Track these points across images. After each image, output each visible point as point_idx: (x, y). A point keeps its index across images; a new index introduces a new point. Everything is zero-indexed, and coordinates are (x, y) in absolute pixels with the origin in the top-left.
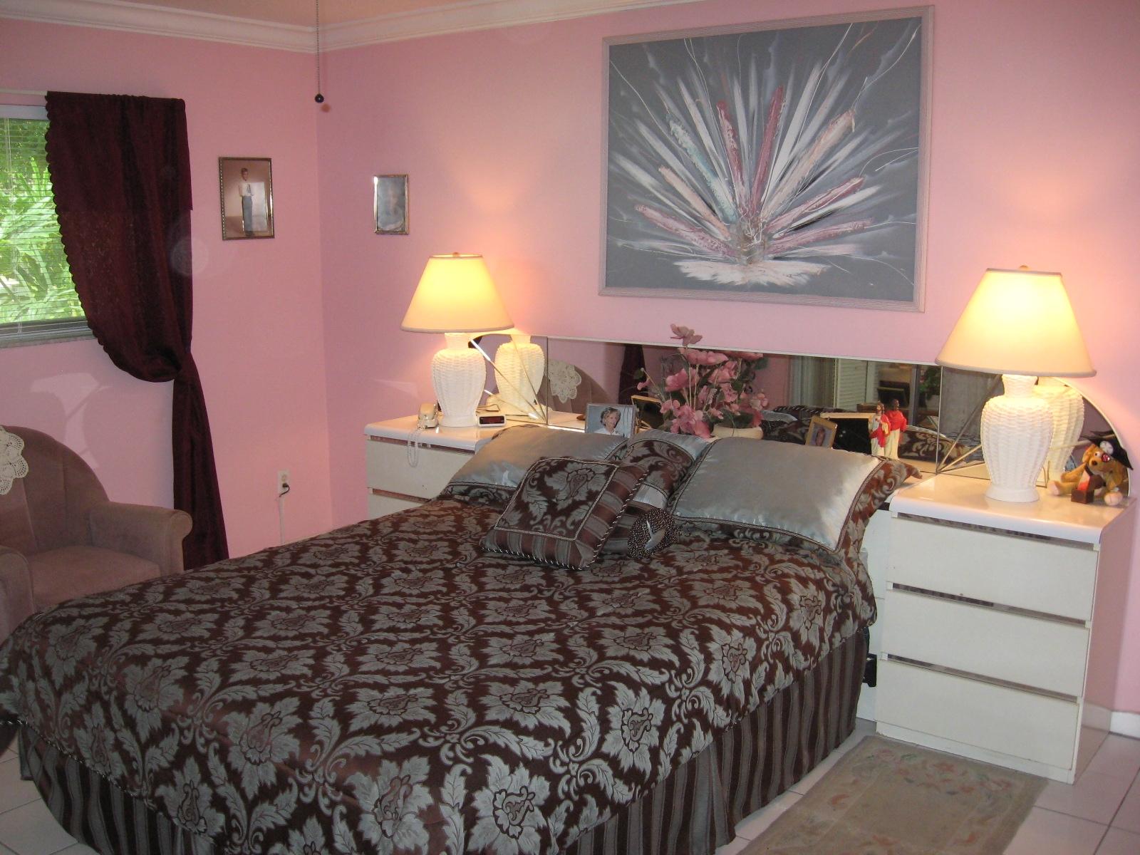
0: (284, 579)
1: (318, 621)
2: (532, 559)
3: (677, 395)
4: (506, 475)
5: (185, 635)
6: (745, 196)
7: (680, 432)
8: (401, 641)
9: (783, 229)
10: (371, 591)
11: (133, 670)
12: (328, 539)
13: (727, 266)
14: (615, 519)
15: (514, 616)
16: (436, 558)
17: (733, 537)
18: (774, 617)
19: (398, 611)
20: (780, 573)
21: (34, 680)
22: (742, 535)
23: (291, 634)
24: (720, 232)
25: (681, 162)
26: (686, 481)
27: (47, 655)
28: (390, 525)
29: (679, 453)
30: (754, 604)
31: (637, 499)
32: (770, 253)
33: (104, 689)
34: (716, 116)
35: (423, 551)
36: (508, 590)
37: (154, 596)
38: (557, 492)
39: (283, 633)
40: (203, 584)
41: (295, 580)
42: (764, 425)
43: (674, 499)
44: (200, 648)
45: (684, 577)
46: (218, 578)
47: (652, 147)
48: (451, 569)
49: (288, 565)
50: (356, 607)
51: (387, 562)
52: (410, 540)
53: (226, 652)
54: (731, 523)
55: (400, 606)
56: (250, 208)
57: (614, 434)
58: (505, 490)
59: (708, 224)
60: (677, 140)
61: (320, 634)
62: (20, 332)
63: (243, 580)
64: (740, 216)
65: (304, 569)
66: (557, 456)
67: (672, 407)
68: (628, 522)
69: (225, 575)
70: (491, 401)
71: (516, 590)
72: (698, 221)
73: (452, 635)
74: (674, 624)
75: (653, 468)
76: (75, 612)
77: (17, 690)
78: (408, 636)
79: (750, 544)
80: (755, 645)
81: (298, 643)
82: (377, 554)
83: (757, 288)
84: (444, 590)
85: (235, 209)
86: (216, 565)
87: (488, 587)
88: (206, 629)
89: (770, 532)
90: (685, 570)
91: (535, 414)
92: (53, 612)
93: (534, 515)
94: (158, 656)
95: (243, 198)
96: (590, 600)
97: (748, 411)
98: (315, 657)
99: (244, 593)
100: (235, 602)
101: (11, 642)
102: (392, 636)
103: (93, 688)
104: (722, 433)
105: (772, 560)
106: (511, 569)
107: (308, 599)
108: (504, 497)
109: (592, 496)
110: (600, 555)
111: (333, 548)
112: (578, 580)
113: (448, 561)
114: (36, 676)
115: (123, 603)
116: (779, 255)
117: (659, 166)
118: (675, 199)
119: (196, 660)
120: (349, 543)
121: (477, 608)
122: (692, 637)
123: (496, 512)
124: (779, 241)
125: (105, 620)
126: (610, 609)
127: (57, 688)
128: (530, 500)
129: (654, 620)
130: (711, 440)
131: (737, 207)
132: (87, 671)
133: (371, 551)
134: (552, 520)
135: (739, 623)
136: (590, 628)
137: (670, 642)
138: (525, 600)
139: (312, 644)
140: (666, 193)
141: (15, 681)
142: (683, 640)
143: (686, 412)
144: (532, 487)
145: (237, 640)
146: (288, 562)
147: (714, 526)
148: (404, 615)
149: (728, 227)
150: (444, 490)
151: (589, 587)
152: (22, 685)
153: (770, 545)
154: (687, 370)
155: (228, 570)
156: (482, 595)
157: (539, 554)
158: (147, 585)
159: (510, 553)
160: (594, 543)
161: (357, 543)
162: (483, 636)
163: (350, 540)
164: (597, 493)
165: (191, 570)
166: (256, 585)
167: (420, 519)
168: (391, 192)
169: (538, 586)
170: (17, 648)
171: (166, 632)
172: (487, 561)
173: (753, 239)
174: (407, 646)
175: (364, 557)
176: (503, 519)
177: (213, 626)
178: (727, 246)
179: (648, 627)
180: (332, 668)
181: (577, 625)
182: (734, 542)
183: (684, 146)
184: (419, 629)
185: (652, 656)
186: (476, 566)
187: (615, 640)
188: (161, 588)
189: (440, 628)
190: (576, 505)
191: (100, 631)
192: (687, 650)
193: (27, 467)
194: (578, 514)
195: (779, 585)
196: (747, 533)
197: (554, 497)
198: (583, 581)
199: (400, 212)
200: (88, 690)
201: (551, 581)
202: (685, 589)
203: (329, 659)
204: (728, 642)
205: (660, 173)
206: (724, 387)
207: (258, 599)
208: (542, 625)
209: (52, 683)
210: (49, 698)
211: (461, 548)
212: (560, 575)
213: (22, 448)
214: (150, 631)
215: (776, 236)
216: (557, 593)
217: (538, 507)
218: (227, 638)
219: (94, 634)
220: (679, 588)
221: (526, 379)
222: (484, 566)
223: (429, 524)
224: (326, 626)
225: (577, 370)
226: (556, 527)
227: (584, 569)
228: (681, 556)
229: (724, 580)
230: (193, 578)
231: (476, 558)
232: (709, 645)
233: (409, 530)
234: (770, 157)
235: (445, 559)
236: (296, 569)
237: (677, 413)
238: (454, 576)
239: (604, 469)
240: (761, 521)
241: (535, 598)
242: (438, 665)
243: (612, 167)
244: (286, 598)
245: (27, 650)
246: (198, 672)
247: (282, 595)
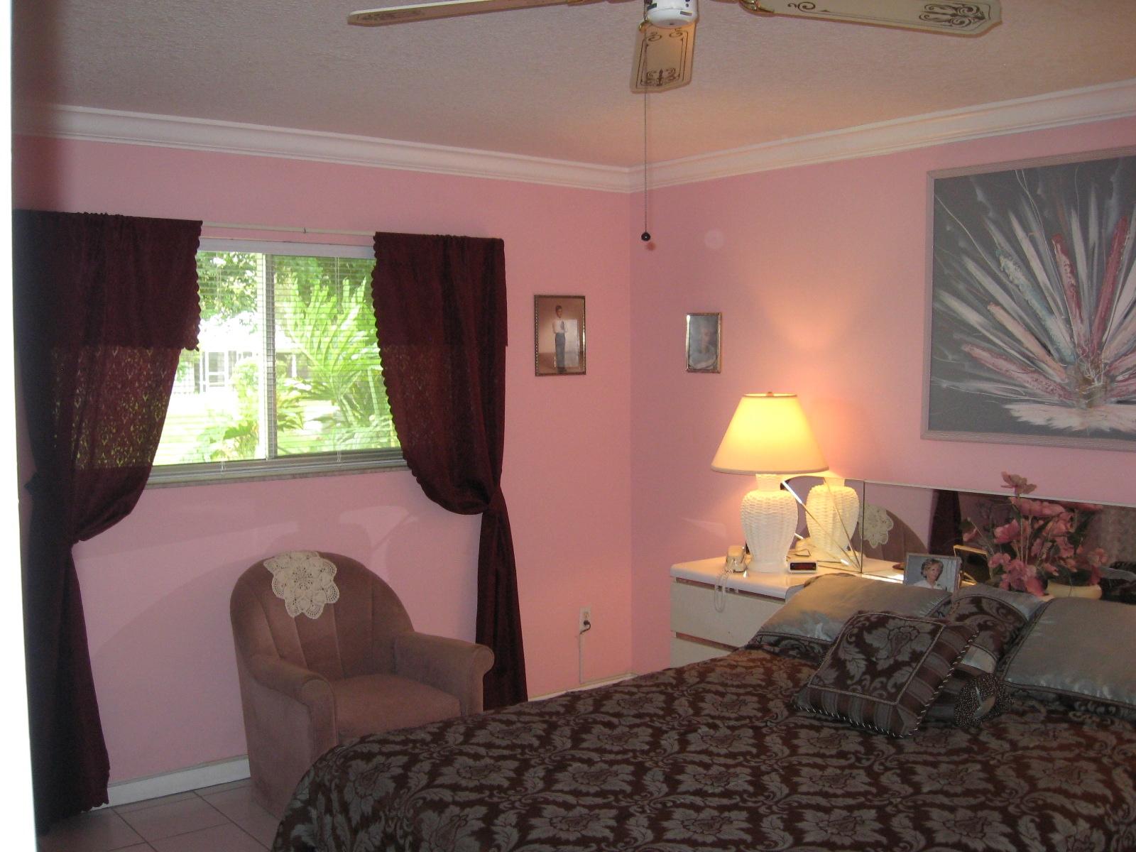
0: (586, 728)
1: (620, 777)
2: (848, 722)
3: (1007, 548)
4: (819, 626)
5: (483, 782)
6: (1084, 336)
7: (1010, 588)
8: (710, 807)
9: (1128, 369)
10: (676, 748)
11: (430, 816)
12: (632, 686)
13: (1063, 410)
14: (941, 683)
15: (830, 786)
16: (745, 714)
17: (1073, 709)
18: (1125, 806)
19: (705, 772)
20: (1130, 754)
21: (332, 815)
22: (1083, 708)
23: (593, 790)
24: (1056, 374)
25: (1013, 299)
26: (1018, 644)
27: (346, 790)
28: (696, 674)
29: (1011, 611)
30: (1100, 789)
31: (964, 662)
32: (1112, 396)
33: (400, 833)
34: (1052, 250)
35: (731, 705)
36: (823, 756)
37: (454, 737)
38: (877, 650)
39: (584, 789)
40: (504, 727)
41: (598, 729)
42: (1104, 583)
43: (1005, 663)
44: (499, 798)
45: (1020, 752)
46: (519, 721)
47: (980, 284)
48: (761, 728)
49: (591, 713)
50: (660, 764)
51: (693, 715)
52: (717, 693)
53: (525, 805)
54: (1071, 694)
55: (707, 766)
56: (563, 344)
57: (936, 587)
58: (817, 644)
59: (1044, 366)
60: (1008, 276)
61: (622, 792)
62: (339, 461)
63: (545, 726)
64: (1078, 356)
65: (607, 718)
66: (876, 609)
67: (1002, 561)
68: (956, 687)
69: (527, 718)
70: (800, 545)
71: (832, 756)
72: (1032, 362)
73: (764, 804)
74: (1011, 809)
75: (983, 627)
76: (376, 748)
77: (315, 822)
78: (715, 801)
79: (1094, 718)
80: (1103, 838)
81: (599, 801)
82: (682, 706)
83: (1098, 434)
84: (754, 751)
85: (548, 346)
86: (517, 707)
87: (801, 751)
88: (505, 777)
89: (1117, 707)
90: (1021, 744)
91: (848, 561)
92: (355, 745)
93: (852, 674)
94: (455, 803)
95: (557, 335)
96: (915, 773)
97: (1084, 567)
98: (617, 818)
99: (545, 740)
100: (536, 750)
101: (312, 774)
102: (698, 801)
103: (389, 830)
104: (1057, 591)
105: (1121, 740)
106: (826, 732)
107: (611, 752)
108: (816, 651)
109: (916, 656)
110: (924, 722)
111: (637, 696)
112: (900, 750)
113: (758, 719)
114: (334, 811)
115: (423, 742)
116: (1123, 398)
117: (988, 303)
118: (1007, 338)
119: (494, 811)
120: (653, 692)
121: (790, 774)
122: (1032, 825)
123: (809, 666)
124: (1124, 383)
125: (405, 759)
126: (936, 786)
127: (353, 826)
128: (848, 657)
129: (987, 802)
130: (1046, 599)
131: (1075, 347)
132: (384, 812)
133: (677, 702)
134: (872, 681)
135: (1085, 812)
136: (916, 807)
137: (1008, 830)
138: (842, 768)
139: (614, 803)
140: (995, 331)
141: (314, 813)
142: (1022, 829)
143: (1018, 568)
144: (850, 643)
145: (536, 793)
146: (591, 709)
147: (1052, 696)
148: (711, 777)
149: (1065, 368)
150: (752, 640)
151: (912, 758)
152: (320, 818)
153: (1117, 721)
154: (1019, 522)
155: (529, 714)
156: (794, 760)
157: (856, 717)
158: (447, 724)
159: (824, 714)
160: (917, 708)
161: (661, 692)
162: (797, 807)
163: (654, 689)
164: (922, 654)
165: (492, 711)
166: (557, 732)
167: (728, 670)
168: (703, 330)
169: (856, 753)
170: (318, 780)
171: (464, 778)
172: (800, 721)
173: (1093, 381)
174: (716, 813)
175: (669, 710)
176: (817, 676)
177: (512, 774)
178: (1063, 389)
179: (982, 810)
180: (635, 834)
181: (901, 803)
182: (1074, 715)
183: (1016, 282)
184: (727, 794)
185: (988, 846)
186: (787, 726)
187: (944, 823)
188: (462, 729)
189: (751, 795)
190: (897, 666)
191: (400, 771)
192: (1027, 841)
193: (338, 594)
194: (902, 676)
195: (1129, 769)
196: (1089, 706)
197: (873, 657)
198: (906, 751)
199: (712, 349)
200: (384, 832)
201: (870, 749)
202: (1021, 768)
203: (632, 821)
204: (1073, 833)
205: (989, 311)
206: (1059, 540)
207: (559, 748)
208: (862, 799)
209: (349, 820)
210: (345, 834)
211: (771, 704)
212: (880, 742)
213: (334, 575)
214: (448, 775)
215: (1120, 378)
216: (877, 763)
217: (856, 666)
218: (526, 789)
219: (393, 774)
220: (1014, 766)
221: (839, 524)
222: (797, 726)
223: (738, 675)
224: (630, 783)
225: (889, 514)
226: (875, 689)
227: (906, 737)
228: (1014, 729)
229: (1065, 759)
230: (494, 720)
231: (787, 718)
232: (1051, 835)
233: (716, 681)
234: (1113, 293)
235: (755, 716)
236: (599, 717)
237: (1007, 569)
238: (765, 735)
239: (929, 627)
240: (1106, 693)
241: (851, 766)
242: (748, 838)
243: (937, 305)
244: (588, 749)
245: (327, 783)
246: (496, 825)
247: (585, 745)
